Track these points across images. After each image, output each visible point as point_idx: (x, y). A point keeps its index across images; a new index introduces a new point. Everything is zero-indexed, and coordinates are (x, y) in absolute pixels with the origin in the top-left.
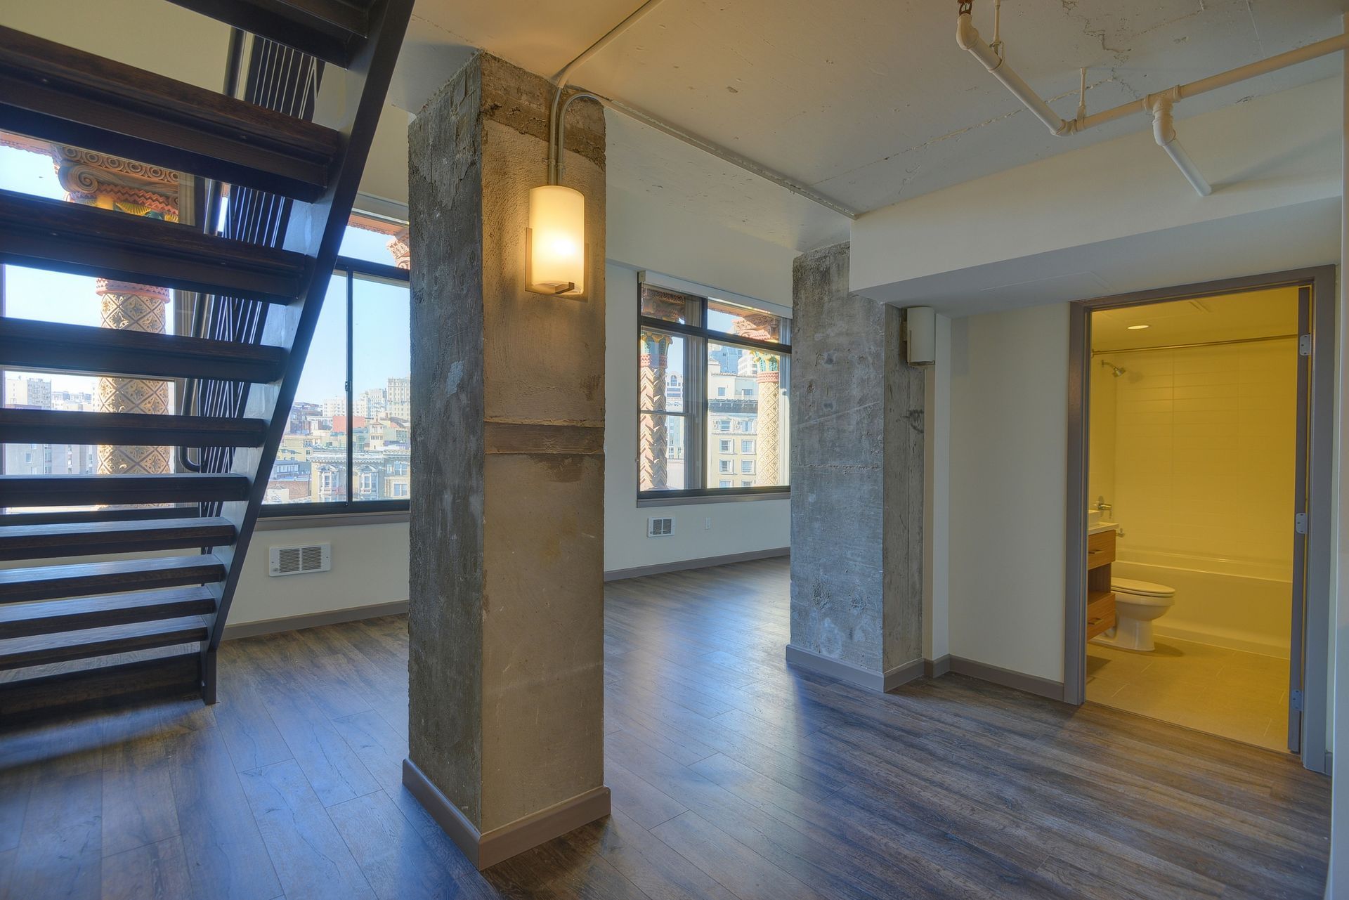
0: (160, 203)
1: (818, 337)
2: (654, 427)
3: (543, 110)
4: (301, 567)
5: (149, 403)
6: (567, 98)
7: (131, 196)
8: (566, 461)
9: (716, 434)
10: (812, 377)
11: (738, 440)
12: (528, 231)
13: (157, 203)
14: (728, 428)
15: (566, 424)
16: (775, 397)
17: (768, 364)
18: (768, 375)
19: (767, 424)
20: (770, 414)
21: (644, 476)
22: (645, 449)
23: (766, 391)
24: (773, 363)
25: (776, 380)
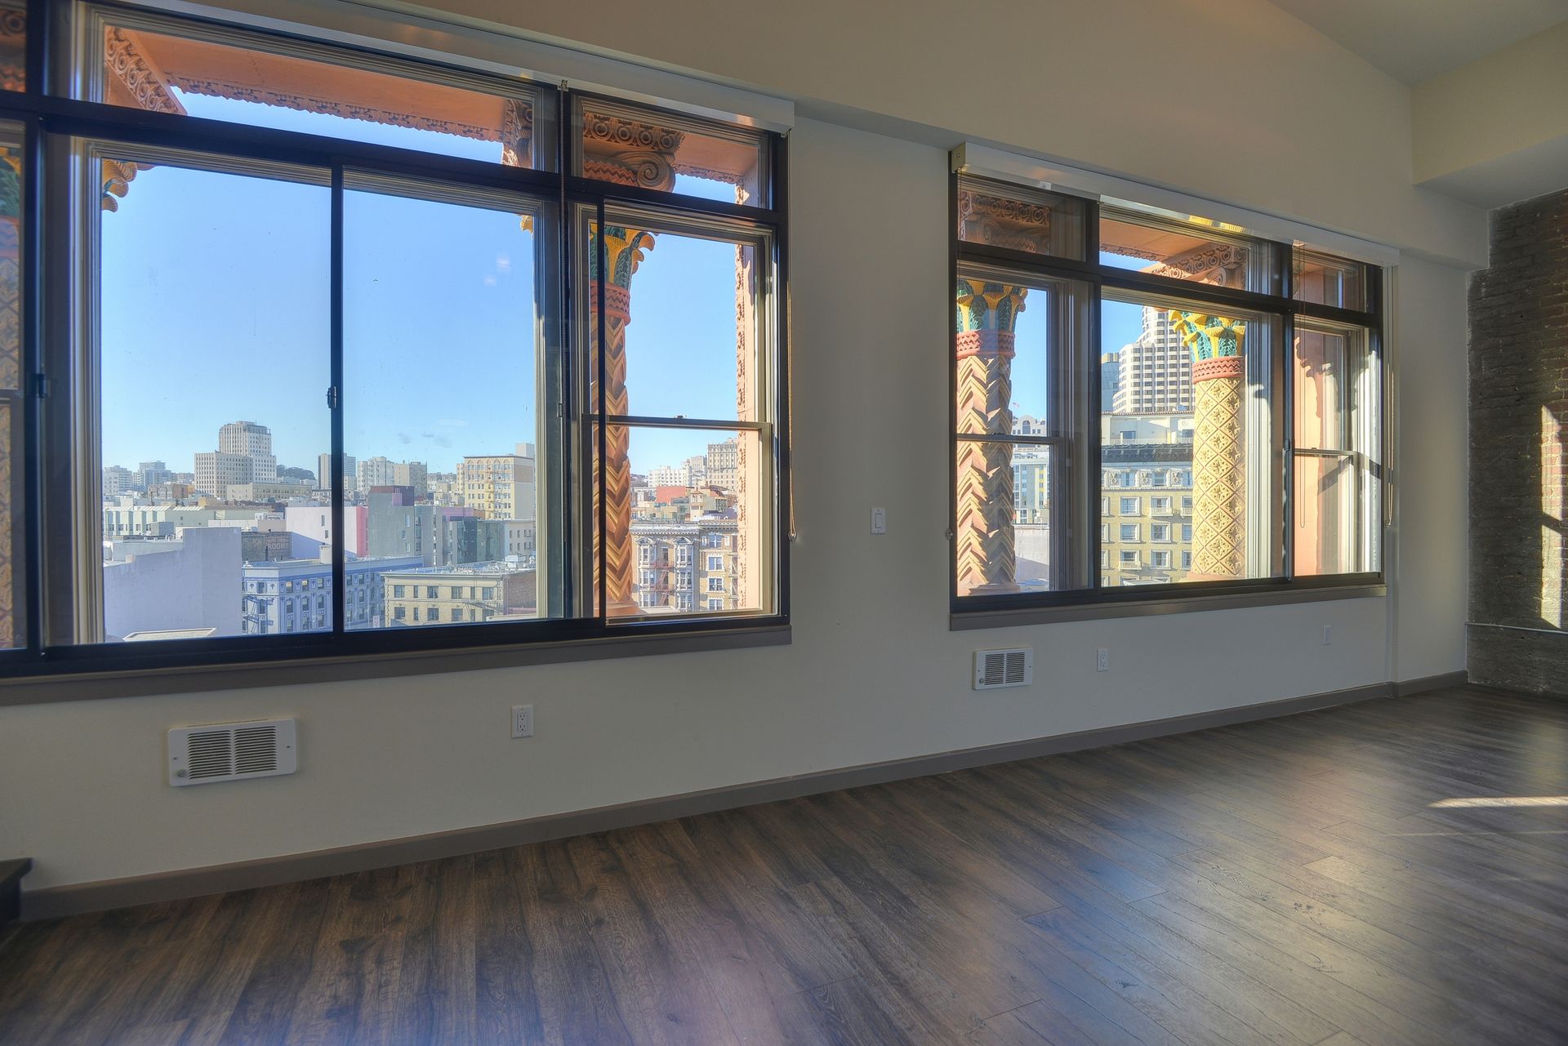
2: (988, 470)
11: (1116, 498)
16: (1233, 406)
17: (1217, 343)
18: (1216, 365)
19: (1216, 458)
20: (1221, 439)
21: (969, 563)
22: (970, 512)
23: (1212, 395)
24: (1227, 341)
25: (1234, 373)
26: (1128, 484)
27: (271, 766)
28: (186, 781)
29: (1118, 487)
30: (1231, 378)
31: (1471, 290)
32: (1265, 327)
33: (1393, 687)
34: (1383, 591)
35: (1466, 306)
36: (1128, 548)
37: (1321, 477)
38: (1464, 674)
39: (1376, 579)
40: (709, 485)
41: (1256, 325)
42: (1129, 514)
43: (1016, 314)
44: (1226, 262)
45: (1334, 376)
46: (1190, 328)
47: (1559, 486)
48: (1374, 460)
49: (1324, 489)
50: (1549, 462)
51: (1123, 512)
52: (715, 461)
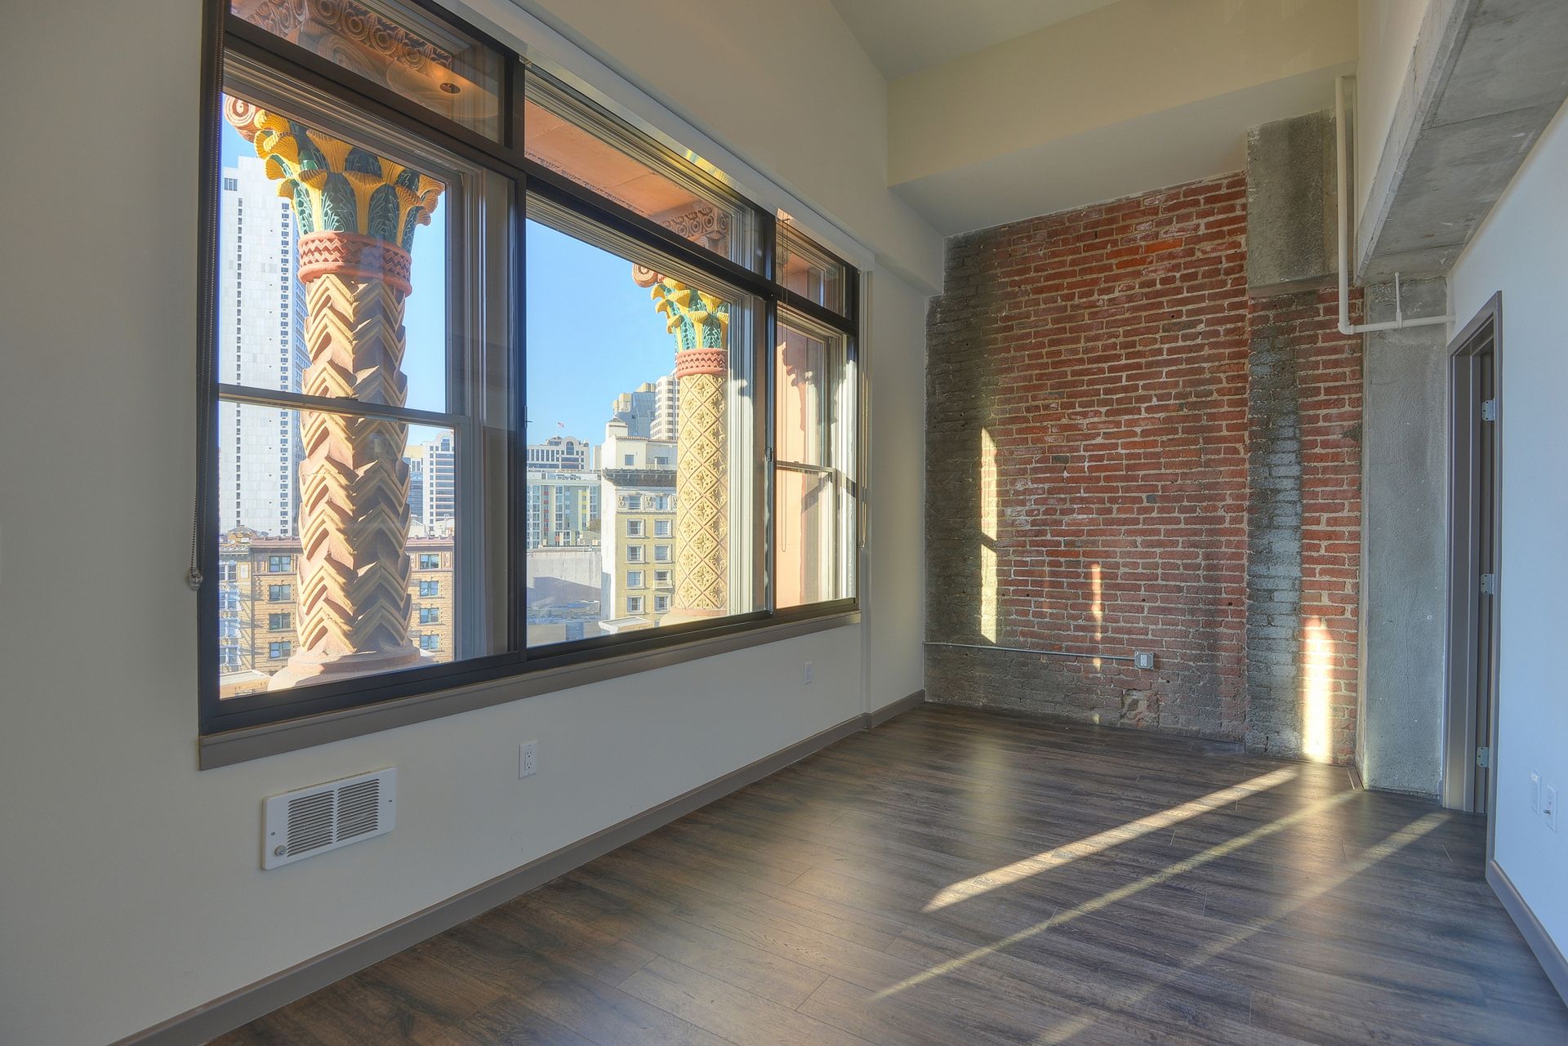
2: (357, 465)
9: (622, 513)
11: (651, 520)
14: (638, 505)
16: (718, 409)
17: (701, 332)
18: (700, 357)
19: (700, 470)
20: (706, 447)
21: (321, 620)
22: (325, 534)
23: (696, 394)
24: (711, 330)
25: (718, 369)
26: (661, 507)
29: (653, 510)
30: (715, 375)
31: (929, 315)
32: (747, 313)
33: (867, 717)
34: (856, 617)
35: (924, 330)
36: (661, 568)
37: (804, 495)
38: (921, 694)
39: (851, 605)
41: (739, 310)
42: (662, 536)
44: (709, 230)
45: (815, 386)
46: (674, 310)
47: (995, 509)
48: (850, 478)
49: (806, 509)
50: (987, 485)
51: (657, 534)
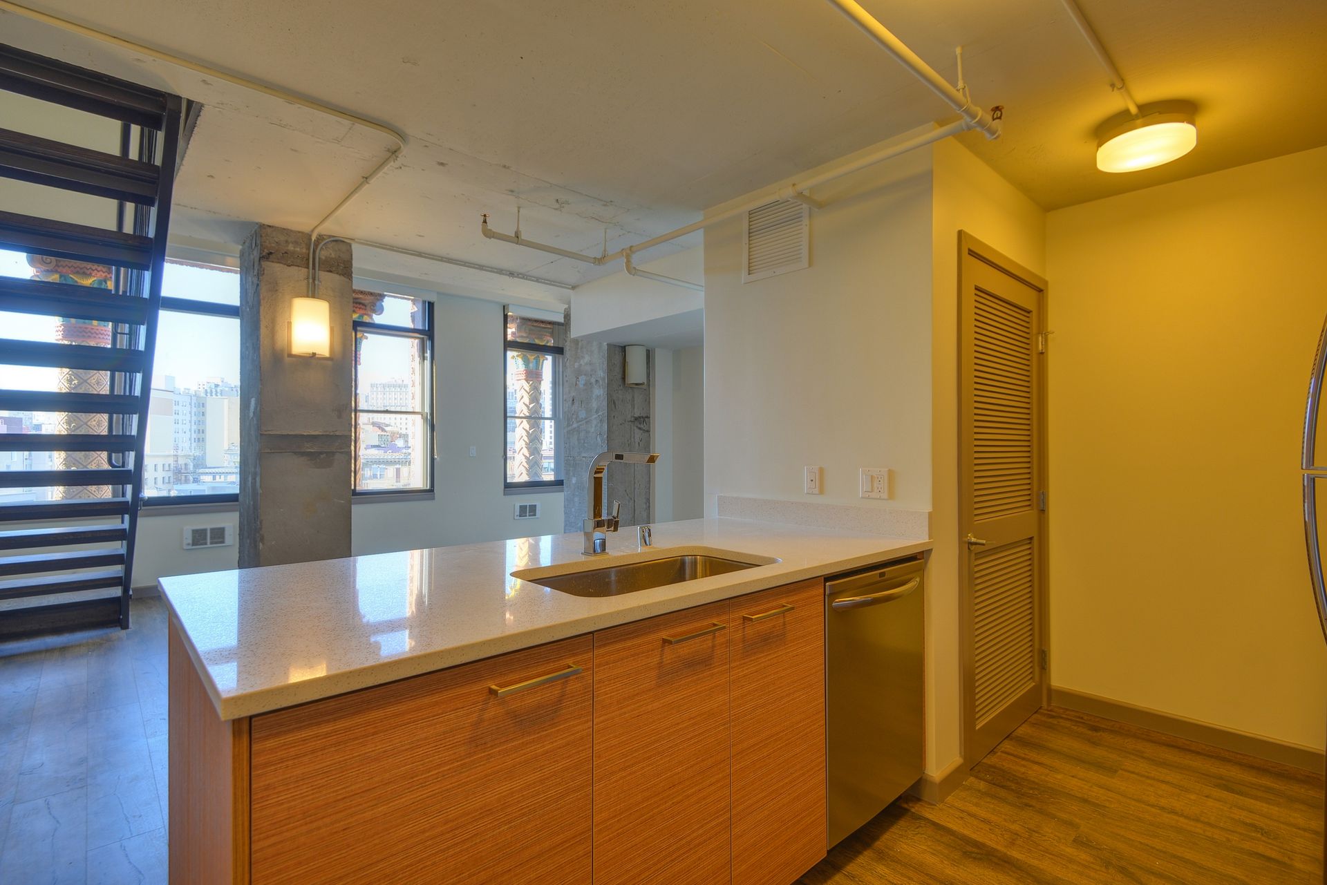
0: (104, 272)
1: (576, 365)
3: (304, 250)
4: (209, 540)
5: (95, 421)
6: (322, 241)
7: (81, 269)
8: (322, 456)
10: (574, 394)
12: (290, 324)
13: (101, 273)
15: (320, 434)
27: (223, 542)
28: (190, 547)
40: (371, 421)
43: (543, 362)
52: (377, 399)
